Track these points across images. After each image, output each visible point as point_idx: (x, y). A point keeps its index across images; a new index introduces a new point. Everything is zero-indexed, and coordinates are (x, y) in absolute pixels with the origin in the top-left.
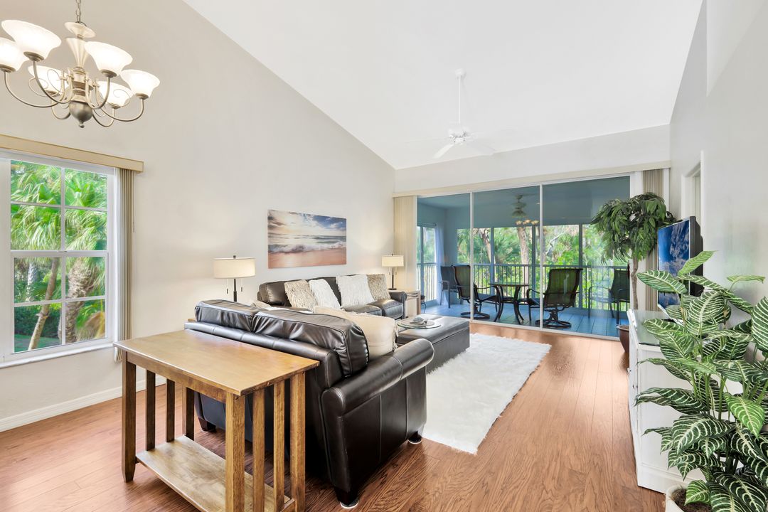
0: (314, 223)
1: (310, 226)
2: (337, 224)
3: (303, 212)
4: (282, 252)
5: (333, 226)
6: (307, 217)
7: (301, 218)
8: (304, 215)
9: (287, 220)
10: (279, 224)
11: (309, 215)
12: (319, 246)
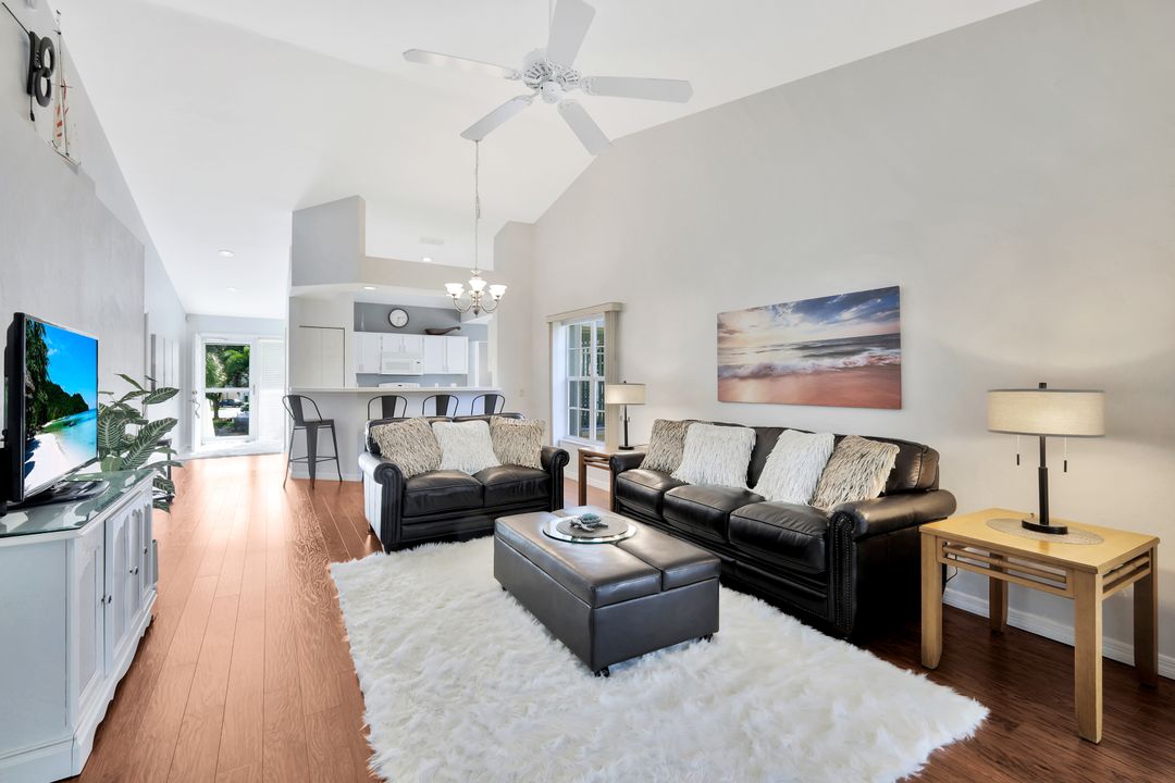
0: (796, 318)
1: (788, 325)
2: (862, 307)
3: (770, 303)
4: (735, 377)
5: (847, 315)
6: (780, 310)
7: (768, 315)
8: (774, 306)
9: (744, 323)
10: (732, 332)
11: (785, 305)
12: (809, 364)
